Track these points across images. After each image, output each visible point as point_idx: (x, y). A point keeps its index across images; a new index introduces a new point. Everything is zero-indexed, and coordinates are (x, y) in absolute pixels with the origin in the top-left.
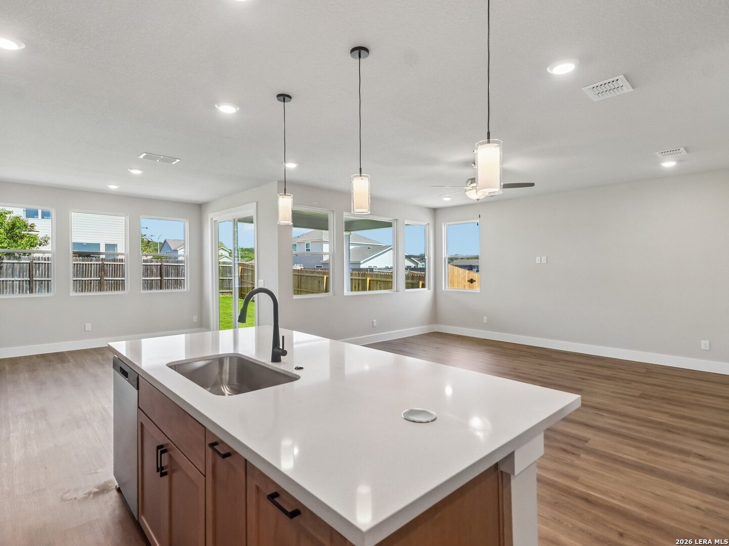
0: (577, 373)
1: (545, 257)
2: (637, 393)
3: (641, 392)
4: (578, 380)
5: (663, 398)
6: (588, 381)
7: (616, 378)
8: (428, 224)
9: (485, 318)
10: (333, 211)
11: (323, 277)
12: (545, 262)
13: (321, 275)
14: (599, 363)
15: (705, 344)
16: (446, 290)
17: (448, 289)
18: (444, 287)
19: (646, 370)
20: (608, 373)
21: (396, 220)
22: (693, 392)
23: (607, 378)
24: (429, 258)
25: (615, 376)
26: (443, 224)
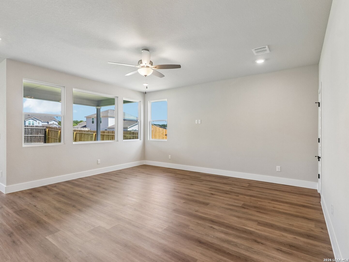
0: (211, 190)
1: (200, 120)
2: (240, 204)
3: (243, 203)
4: (209, 195)
5: (255, 207)
6: (215, 196)
7: (231, 192)
8: (140, 101)
9: (170, 156)
10: (64, 87)
11: (93, 134)
12: (200, 123)
13: (92, 133)
14: (225, 181)
15: (278, 168)
16: (150, 140)
17: (151, 139)
18: (149, 138)
19: (248, 185)
20: (227, 188)
21: (117, 97)
22: (273, 200)
23: (226, 192)
24: (140, 121)
25: (232, 190)
26: (149, 102)
